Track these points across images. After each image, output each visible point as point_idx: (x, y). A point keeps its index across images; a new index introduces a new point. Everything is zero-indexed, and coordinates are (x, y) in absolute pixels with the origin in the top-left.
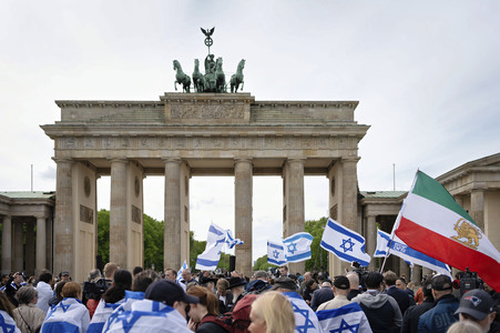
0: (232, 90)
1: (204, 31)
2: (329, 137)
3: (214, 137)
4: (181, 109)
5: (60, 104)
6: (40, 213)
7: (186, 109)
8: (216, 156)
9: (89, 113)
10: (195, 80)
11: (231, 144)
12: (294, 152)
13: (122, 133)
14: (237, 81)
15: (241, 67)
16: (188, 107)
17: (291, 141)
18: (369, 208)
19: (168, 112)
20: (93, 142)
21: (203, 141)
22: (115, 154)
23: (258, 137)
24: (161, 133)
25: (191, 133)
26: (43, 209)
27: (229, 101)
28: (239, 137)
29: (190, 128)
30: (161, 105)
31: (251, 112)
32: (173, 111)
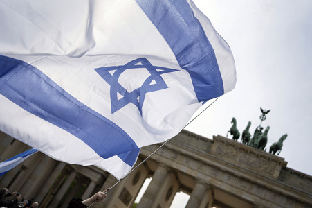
0: (270, 152)
1: (262, 110)
3: (243, 179)
4: (225, 149)
7: (229, 151)
8: (239, 194)
11: (255, 190)
13: (176, 148)
14: (276, 147)
16: (230, 149)
19: (214, 148)
21: (232, 178)
22: (164, 160)
24: (203, 159)
26: (99, 176)
27: (265, 158)
28: (264, 187)
29: (226, 164)
30: (212, 142)
31: (281, 173)
32: (219, 148)
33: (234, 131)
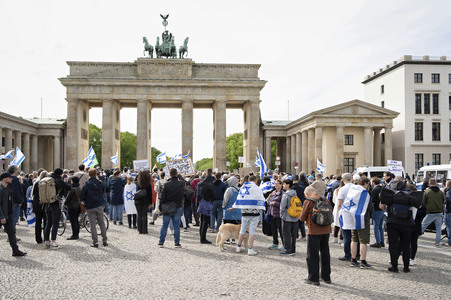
0: (180, 56)
1: (162, 17)
2: (241, 87)
3: (169, 87)
4: (147, 67)
5: (69, 63)
6: (57, 133)
8: (170, 99)
9: (88, 70)
10: (157, 50)
11: (179, 91)
12: (220, 97)
13: (110, 83)
14: (183, 50)
15: (186, 42)
16: (152, 67)
17: (218, 90)
18: (267, 132)
19: (139, 70)
20: (92, 89)
21: (162, 89)
22: (105, 96)
23: (197, 87)
24: (135, 83)
25: (154, 84)
26: (59, 131)
27: (178, 64)
28: (185, 87)
29: (153, 80)
30: (135, 65)
31: (192, 71)
32: (143, 69)
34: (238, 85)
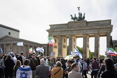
1: (78, 8)
3: (78, 30)
7: (73, 24)
21: (76, 31)
22: (59, 34)
23: (87, 29)
25: (74, 29)
26: (47, 46)
27: (81, 22)
30: (68, 24)
31: (86, 24)
32: (70, 25)
33: (72, 18)
34: (102, 27)
